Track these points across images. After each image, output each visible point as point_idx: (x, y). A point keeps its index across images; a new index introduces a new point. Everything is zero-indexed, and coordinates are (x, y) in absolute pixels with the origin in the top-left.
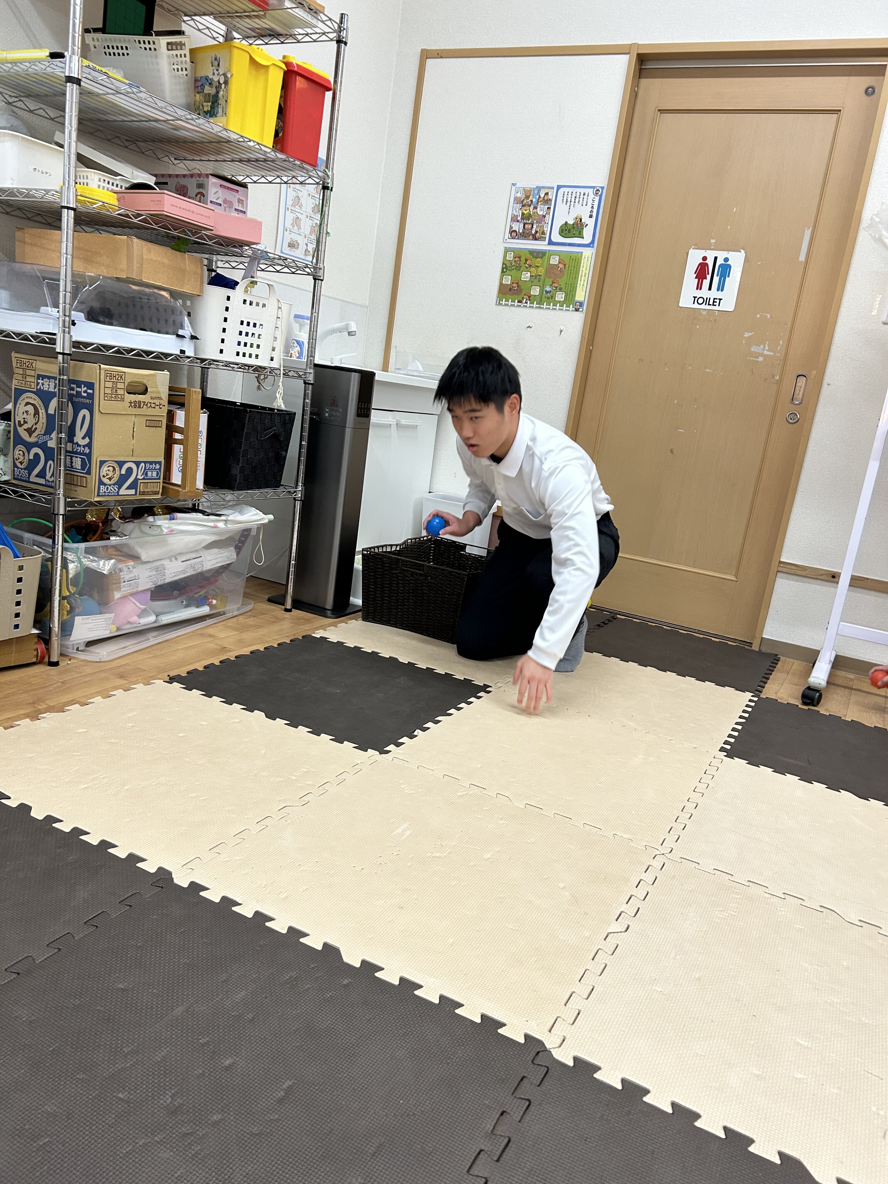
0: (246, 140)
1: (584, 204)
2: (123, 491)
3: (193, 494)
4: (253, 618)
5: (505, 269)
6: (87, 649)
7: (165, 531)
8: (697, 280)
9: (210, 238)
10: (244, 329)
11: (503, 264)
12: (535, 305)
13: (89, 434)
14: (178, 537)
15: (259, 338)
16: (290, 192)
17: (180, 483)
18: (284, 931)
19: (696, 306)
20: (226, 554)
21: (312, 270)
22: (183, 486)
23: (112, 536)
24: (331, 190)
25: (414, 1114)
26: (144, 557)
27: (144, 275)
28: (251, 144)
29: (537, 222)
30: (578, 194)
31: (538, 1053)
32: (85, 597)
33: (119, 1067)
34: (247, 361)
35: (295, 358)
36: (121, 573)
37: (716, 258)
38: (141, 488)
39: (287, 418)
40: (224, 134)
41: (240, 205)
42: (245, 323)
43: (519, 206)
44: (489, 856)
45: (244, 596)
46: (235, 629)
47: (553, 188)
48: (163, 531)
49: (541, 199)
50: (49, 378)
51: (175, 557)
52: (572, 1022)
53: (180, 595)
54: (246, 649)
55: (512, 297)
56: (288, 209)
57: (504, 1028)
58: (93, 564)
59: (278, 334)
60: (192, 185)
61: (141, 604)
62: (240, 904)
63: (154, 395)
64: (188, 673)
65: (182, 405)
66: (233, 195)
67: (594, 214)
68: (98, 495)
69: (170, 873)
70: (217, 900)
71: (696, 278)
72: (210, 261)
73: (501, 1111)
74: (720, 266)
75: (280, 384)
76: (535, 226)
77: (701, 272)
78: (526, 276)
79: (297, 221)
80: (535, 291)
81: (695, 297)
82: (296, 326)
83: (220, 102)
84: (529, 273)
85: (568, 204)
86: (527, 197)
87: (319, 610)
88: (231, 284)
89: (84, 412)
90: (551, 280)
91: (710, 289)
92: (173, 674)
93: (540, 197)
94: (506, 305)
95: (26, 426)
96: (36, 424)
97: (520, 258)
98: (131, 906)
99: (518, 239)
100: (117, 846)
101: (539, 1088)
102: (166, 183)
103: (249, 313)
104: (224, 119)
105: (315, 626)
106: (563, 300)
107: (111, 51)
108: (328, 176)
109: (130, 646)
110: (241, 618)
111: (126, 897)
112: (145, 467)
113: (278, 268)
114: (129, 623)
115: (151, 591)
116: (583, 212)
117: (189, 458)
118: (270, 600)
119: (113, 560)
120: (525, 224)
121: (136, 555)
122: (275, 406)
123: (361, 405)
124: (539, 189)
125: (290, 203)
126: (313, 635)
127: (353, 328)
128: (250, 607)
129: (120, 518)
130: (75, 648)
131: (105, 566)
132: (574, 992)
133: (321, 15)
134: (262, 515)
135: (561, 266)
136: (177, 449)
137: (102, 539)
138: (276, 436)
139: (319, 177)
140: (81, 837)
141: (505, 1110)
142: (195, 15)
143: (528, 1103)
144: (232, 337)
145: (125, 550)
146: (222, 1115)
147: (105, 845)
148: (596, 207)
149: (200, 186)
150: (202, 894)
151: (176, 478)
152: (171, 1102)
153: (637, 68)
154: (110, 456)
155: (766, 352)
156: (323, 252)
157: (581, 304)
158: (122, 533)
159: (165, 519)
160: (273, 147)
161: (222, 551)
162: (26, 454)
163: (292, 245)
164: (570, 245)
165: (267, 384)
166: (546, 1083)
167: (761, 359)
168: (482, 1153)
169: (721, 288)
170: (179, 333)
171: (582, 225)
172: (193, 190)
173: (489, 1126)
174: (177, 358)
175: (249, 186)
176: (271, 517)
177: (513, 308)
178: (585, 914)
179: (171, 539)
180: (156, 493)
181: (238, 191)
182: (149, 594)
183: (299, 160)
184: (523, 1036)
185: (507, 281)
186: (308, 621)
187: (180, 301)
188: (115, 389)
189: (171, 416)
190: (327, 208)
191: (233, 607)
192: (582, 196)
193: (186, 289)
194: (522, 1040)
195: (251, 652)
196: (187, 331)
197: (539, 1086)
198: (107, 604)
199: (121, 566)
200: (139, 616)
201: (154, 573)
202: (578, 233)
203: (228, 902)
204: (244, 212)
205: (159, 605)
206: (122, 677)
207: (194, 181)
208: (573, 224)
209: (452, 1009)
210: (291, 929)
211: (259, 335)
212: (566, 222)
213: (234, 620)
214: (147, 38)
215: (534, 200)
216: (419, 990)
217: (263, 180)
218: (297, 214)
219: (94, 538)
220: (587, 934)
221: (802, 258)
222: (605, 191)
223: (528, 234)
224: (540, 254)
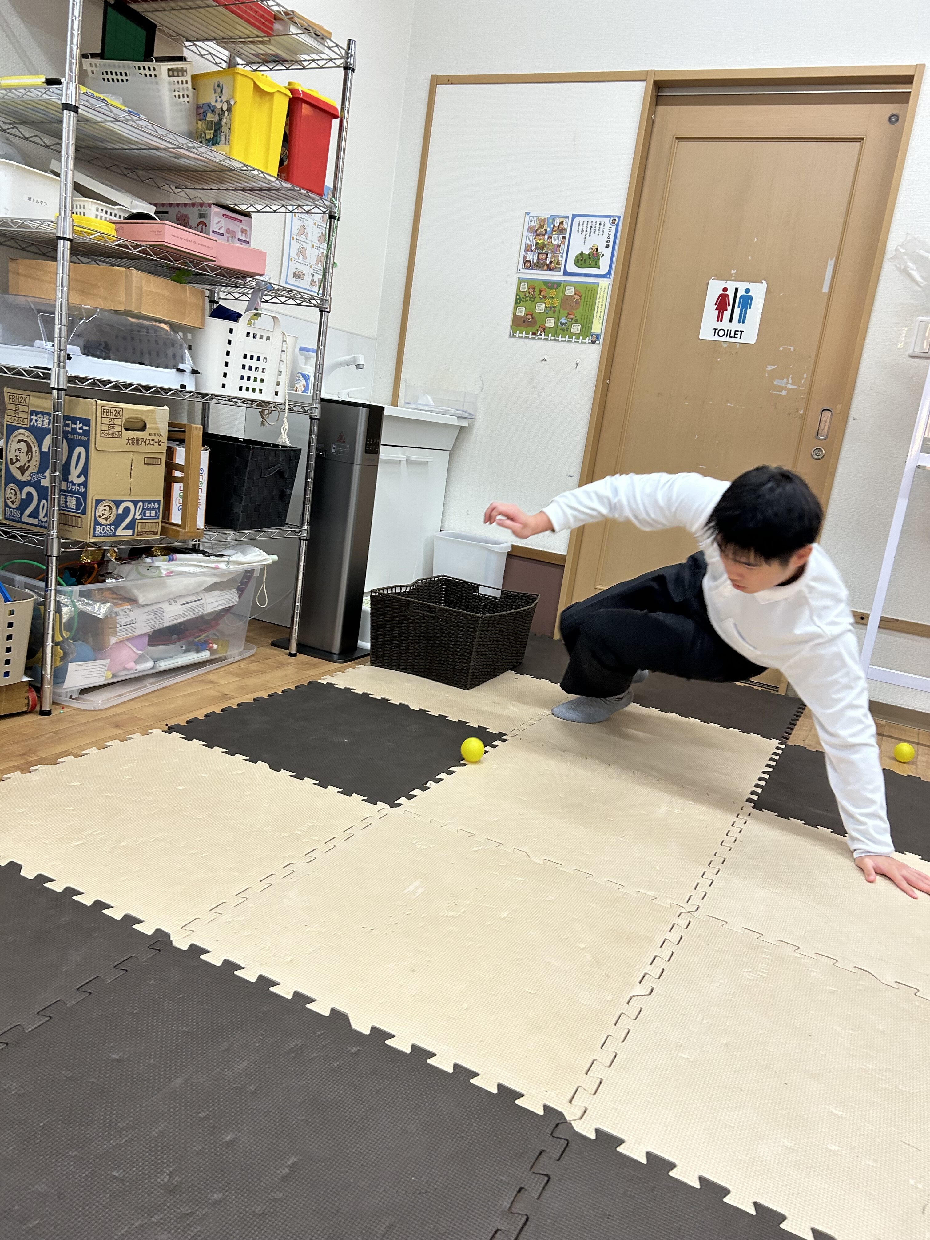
0: (250, 168)
1: (600, 234)
2: (119, 532)
3: (193, 534)
4: (255, 664)
5: (518, 300)
6: (81, 696)
7: (164, 572)
8: (717, 311)
9: (213, 269)
10: (248, 362)
11: (517, 295)
12: (550, 338)
13: (85, 472)
14: (179, 579)
15: (263, 372)
16: (295, 222)
17: (180, 523)
18: (290, 997)
19: (717, 338)
20: (227, 596)
21: (319, 301)
22: (183, 526)
23: (108, 578)
24: (338, 220)
25: (427, 1191)
26: (141, 601)
27: (143, 308)
28: (256, 172)
29: (552, 252)
30: (594, 224)
31: (557, 1125)
32: (80, 642)
33: (114, 1144)
34: (250, 395)
35: (300, 393)
36: (117, 618)
37: (737, 289)
38: (139, 528)
39: (292, 454)
40: (227, 163)
41: (244, 235)
42: (248, 357)
43: (533, 235)
44: (505, 915)
45: (246, 641)
46: (236, 675)
47: (568, 217)
48: (161, 572)
49: (556, 229)
50: (43, 414)
51: (174, 599)
52: (593, 1092)
53: (179, 640)
54: (247, 696)
55: (526, 329)
56: (293, 239)
57: (522, 1099)
58: (88, 608)
59: (283, 368)
60: (193, 214)
61: (138, 650)
62: (243, 968)
63: (153, 432)
64: (188, 722)
65: (182, 442)
66: (236, 225)
67: (611, 244)
68: (94, 536)
69: (168, 936)
70: (218, 963)
71: (716, 309)
72: (212, 292)
73: (518, 1187)
74: (741, 297)
75: (285, 419)
76: (549, 256)
77: (722, 304)
78: (540, 307)
79: (302, 251)
80: (550, 323)
81: (715, 329)
82: (301, 359)
83: (223, 129)
84: (544, 305)
85: (584, 233)
86: (542, 226)
87: (325, 655)
88: (234, 317)
89: (80, 449)
90: (567, 311)
91: (731, 321)
92: (171, 723)
93: (554, 226)
94: (520, 337)
95: (18, 464)
96: (29, 462)
97: (534, 288)
98: (126, 971)
99: (532, 269)
100: (112, 907)
101: (558, 1162)
102: (167, 213)
103: (254, 347)
104: (227, 147)
105: (321, 671)
106: (578, 332)
107: (110, 77)
108: (335, 205)
109: (127, 693)
110: (243, 664)
111: (121, 961)
112: (143, 506)
113: (283, 299)
114: (126, 669)
115: (149, 635)
116: (599, 242)
117: (190, 496)
118: (274, 644)
119: (109, 604)
120: (539, 254)
121: (133, 598)
122: (280, 442)
123: (370, 441)
124: (554, 218)
125: (295, 232)
126: (319, 681)
127: (361, 361)
128: (253, 652)
129: (116, 559)
130: (69, 696)
131: (100, 610)
132: (595, 1060)
133: (328, 41)
134: (265, 555)
135: (577, 297)
136: (177, 488)
137: (98, 582)
138: (280, 474)
139: (325, 206)
140: (73, 898)
141: (522, 1186)
142: (198, 40)
143: (546, 1179)
144: (234, 371)
145: (121, 592)
146: (224, 1194)
147: (100, 905)
148: (612, 237)
149: (202, 215)
150: (203, 957)
151: (176, 517)
152: (169, 1181)
153: (654, 94)
154: (106, 495)
155: (789, 386)
156: (329, 284)
157: (598, 336)
158: (119, 576)
159: (164, 561)
160: (278, 175)
161: (224, 593)
162: (18, 493)
163: (298, 276)
164: (586, 275)
165: (271, 420)
166: (565, 1157)
167: (784, 393)
168: (499, 1233)
169: (742, 320)
170: (180, 367)
171: (598, 255)
172: (194, 220)
173: (506, 1203)
174: (177, 393)
175: (253, 215)
176: (275, 557)
177: (526, 340)
178: (607, 976)
179: (170, 581)
180: (155, 533)
181: (241, 221)
182: (146, 639)
183: (304, 189)
184: (542, 1108)
185: (521, 312)
186: (314, 666)
187: (181, 334)
188: (112, 425)
189: (170, 453)
190: (334, 238)
191: (235, 652)
192: (598, 226)
193: (187, 322)
194: (541, 1112)
195: (254, 700)
196: (187, 366)
197: (558, 1160)
198: (103, 649)
199: (117, 609)
200: (136, 662)
201: (152, 616)
202: (594, 263)
203: (230, 966)
204: (248, 243)
205: (158, 650)
206: (117, 726)
207: (196, 210)
208: (589, 254)
209: (466, 1078)
210: (296, 994)
211: (263, 369)
212: (582, 252)
213: (236, 665)
214: (147, 64)
215: (548, 229)
216: (432, 1059)
217: (267, 209)
218: (303, 243)
219: (89, 581)
220: (609, 998)
221: (826, 289)
222: (621, 220)
223: (542, 264)
224: (555, 285)
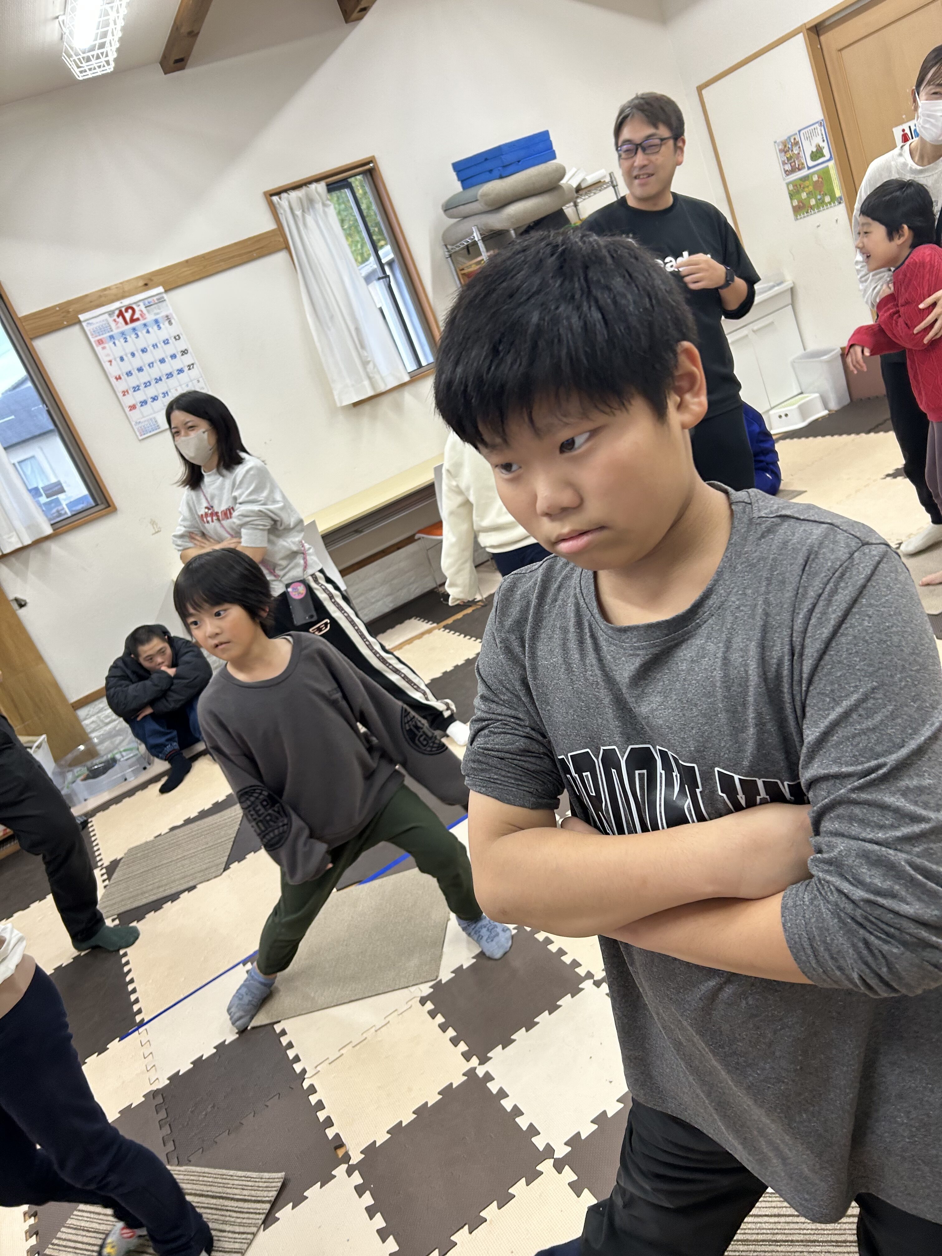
1: (817, 135)
5: (791, 196)
11: (789, 193)
12: (816, 211)
29: (797, 159)
30: (810, 131)
37: (910, 127)
43: (783, 154)
47: (796, 134)
49: (793, 144)
55: (802, 212)
67: (825, 139)
76: (796, 162)
78: (804, 195)
80: (813, 202)
84: (805, 193)
85: (809, 139)
86: (785, 146)
90: (818, 191)
94: (801, 218)
97: (796, 186)
99: (790, 174)
106: (829, 200)
116: (818, 140)
120: (790, 163)
124: (789, 138)
135: (820, 180)
148: (824, 134)
153: (811, 37)
157: (841, 198)
164: (819, 164)
171: (820, 148)
177: (805, 219)
185: (795, 203)
192: (814, 131)
202: (821, 154)
208: (816, 150)
212: (812, 152)
215: (789, 146)
222: (824, 121)
223: (794, 169)
224: (806, 178)
